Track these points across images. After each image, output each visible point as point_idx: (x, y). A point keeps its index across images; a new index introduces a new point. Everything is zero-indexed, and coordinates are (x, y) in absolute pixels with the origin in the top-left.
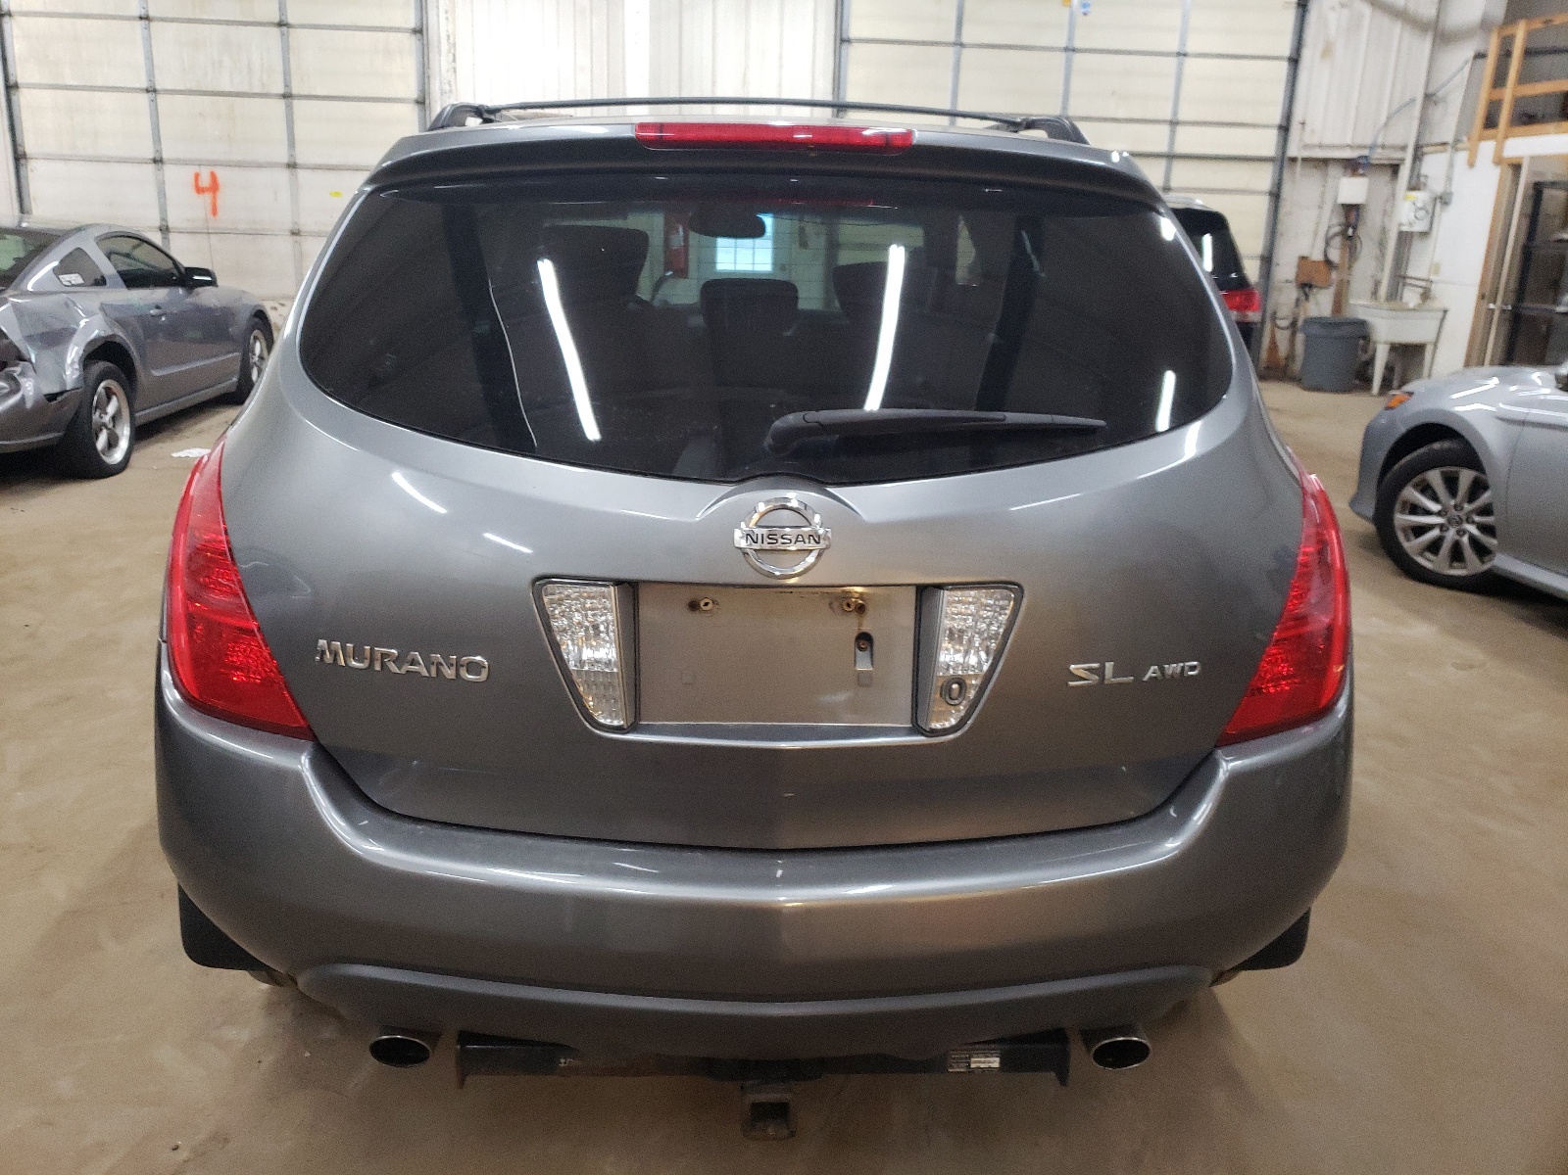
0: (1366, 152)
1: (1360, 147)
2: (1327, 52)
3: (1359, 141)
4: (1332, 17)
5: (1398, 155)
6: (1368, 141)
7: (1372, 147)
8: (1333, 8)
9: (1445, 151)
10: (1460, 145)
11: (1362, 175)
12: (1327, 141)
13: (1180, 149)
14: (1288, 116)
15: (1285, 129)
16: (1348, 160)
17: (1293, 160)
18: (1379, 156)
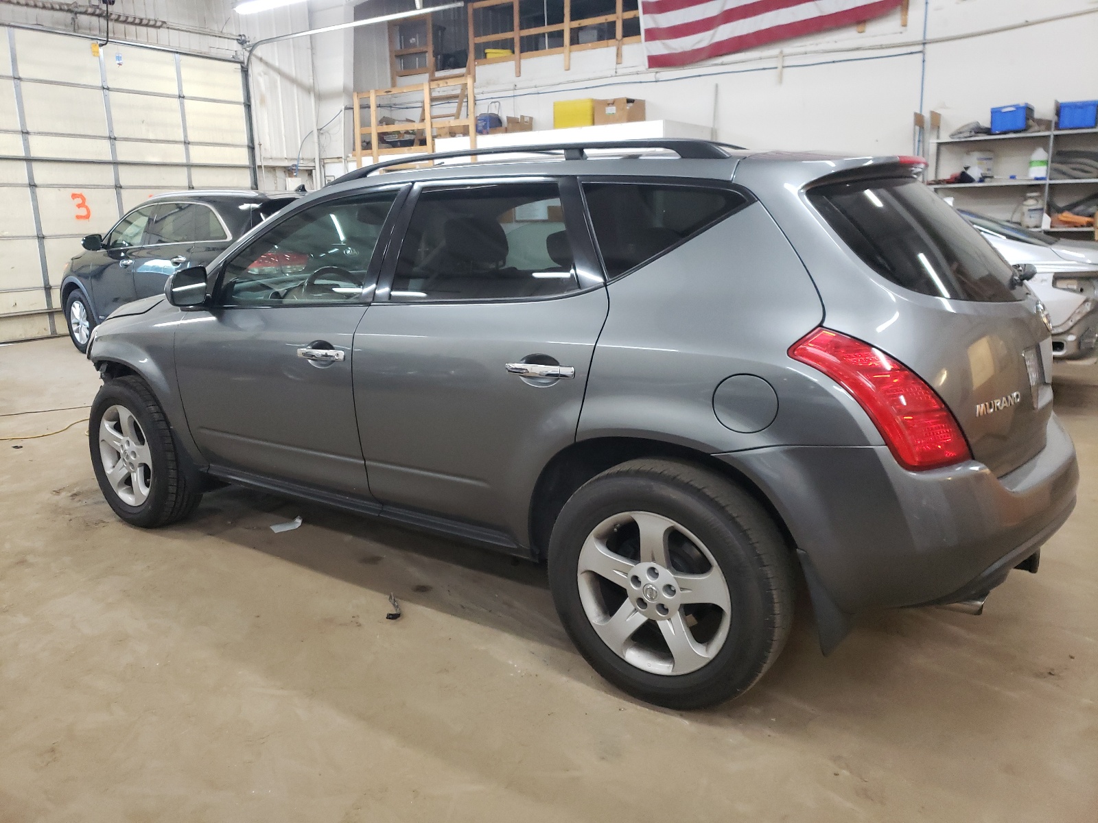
0: (296, 163)
1: (292, 159)
2: (263, 101)
3: (290, 156)
4: (261, 80)
5: (312, 164)
6: (295, 156)
7: (298, 159)
8: (260, 75)
9: (341, 162)
10: (348, 159)
11: (296, 176)
12: (274, 155)
13: (194, 160)
14: (252, 139)
15: (252, 148)
16: (285, 167)
17: (260, 167)
18: (303, 165)
